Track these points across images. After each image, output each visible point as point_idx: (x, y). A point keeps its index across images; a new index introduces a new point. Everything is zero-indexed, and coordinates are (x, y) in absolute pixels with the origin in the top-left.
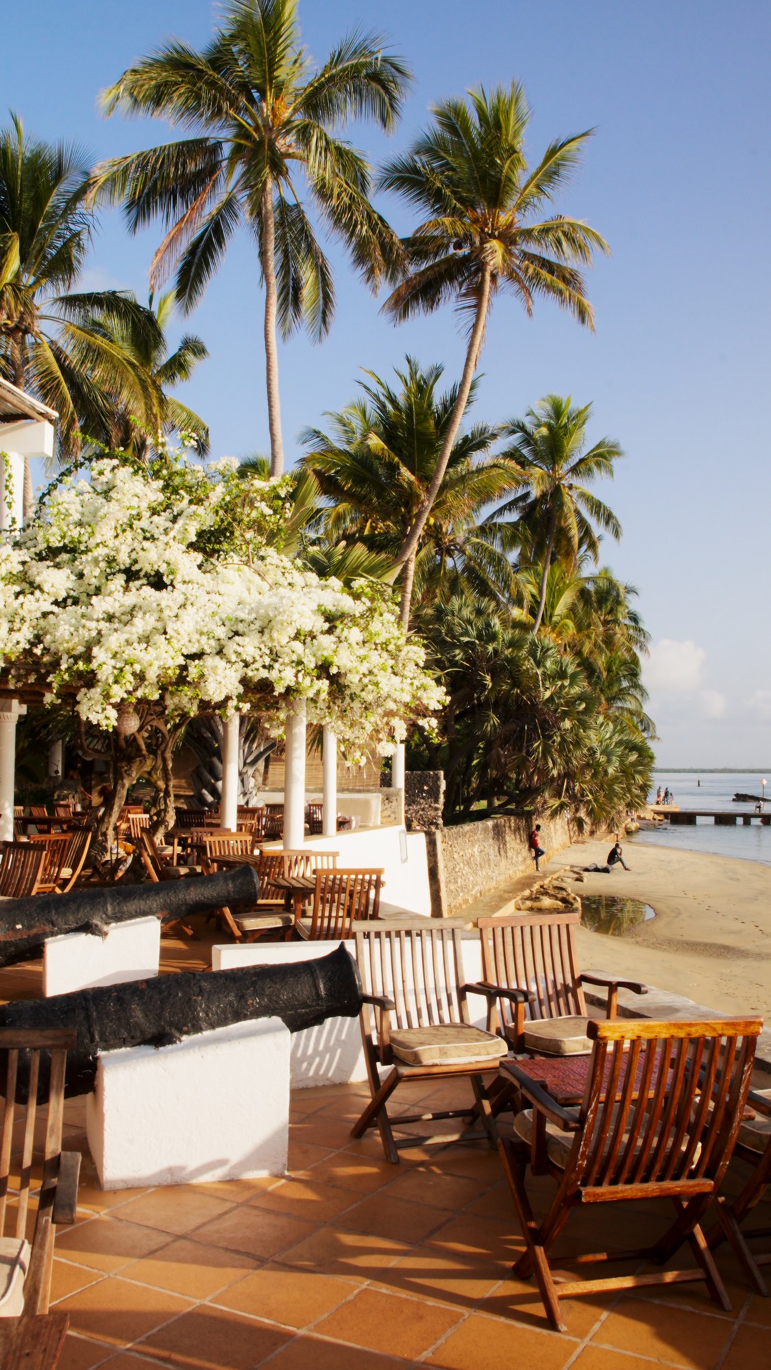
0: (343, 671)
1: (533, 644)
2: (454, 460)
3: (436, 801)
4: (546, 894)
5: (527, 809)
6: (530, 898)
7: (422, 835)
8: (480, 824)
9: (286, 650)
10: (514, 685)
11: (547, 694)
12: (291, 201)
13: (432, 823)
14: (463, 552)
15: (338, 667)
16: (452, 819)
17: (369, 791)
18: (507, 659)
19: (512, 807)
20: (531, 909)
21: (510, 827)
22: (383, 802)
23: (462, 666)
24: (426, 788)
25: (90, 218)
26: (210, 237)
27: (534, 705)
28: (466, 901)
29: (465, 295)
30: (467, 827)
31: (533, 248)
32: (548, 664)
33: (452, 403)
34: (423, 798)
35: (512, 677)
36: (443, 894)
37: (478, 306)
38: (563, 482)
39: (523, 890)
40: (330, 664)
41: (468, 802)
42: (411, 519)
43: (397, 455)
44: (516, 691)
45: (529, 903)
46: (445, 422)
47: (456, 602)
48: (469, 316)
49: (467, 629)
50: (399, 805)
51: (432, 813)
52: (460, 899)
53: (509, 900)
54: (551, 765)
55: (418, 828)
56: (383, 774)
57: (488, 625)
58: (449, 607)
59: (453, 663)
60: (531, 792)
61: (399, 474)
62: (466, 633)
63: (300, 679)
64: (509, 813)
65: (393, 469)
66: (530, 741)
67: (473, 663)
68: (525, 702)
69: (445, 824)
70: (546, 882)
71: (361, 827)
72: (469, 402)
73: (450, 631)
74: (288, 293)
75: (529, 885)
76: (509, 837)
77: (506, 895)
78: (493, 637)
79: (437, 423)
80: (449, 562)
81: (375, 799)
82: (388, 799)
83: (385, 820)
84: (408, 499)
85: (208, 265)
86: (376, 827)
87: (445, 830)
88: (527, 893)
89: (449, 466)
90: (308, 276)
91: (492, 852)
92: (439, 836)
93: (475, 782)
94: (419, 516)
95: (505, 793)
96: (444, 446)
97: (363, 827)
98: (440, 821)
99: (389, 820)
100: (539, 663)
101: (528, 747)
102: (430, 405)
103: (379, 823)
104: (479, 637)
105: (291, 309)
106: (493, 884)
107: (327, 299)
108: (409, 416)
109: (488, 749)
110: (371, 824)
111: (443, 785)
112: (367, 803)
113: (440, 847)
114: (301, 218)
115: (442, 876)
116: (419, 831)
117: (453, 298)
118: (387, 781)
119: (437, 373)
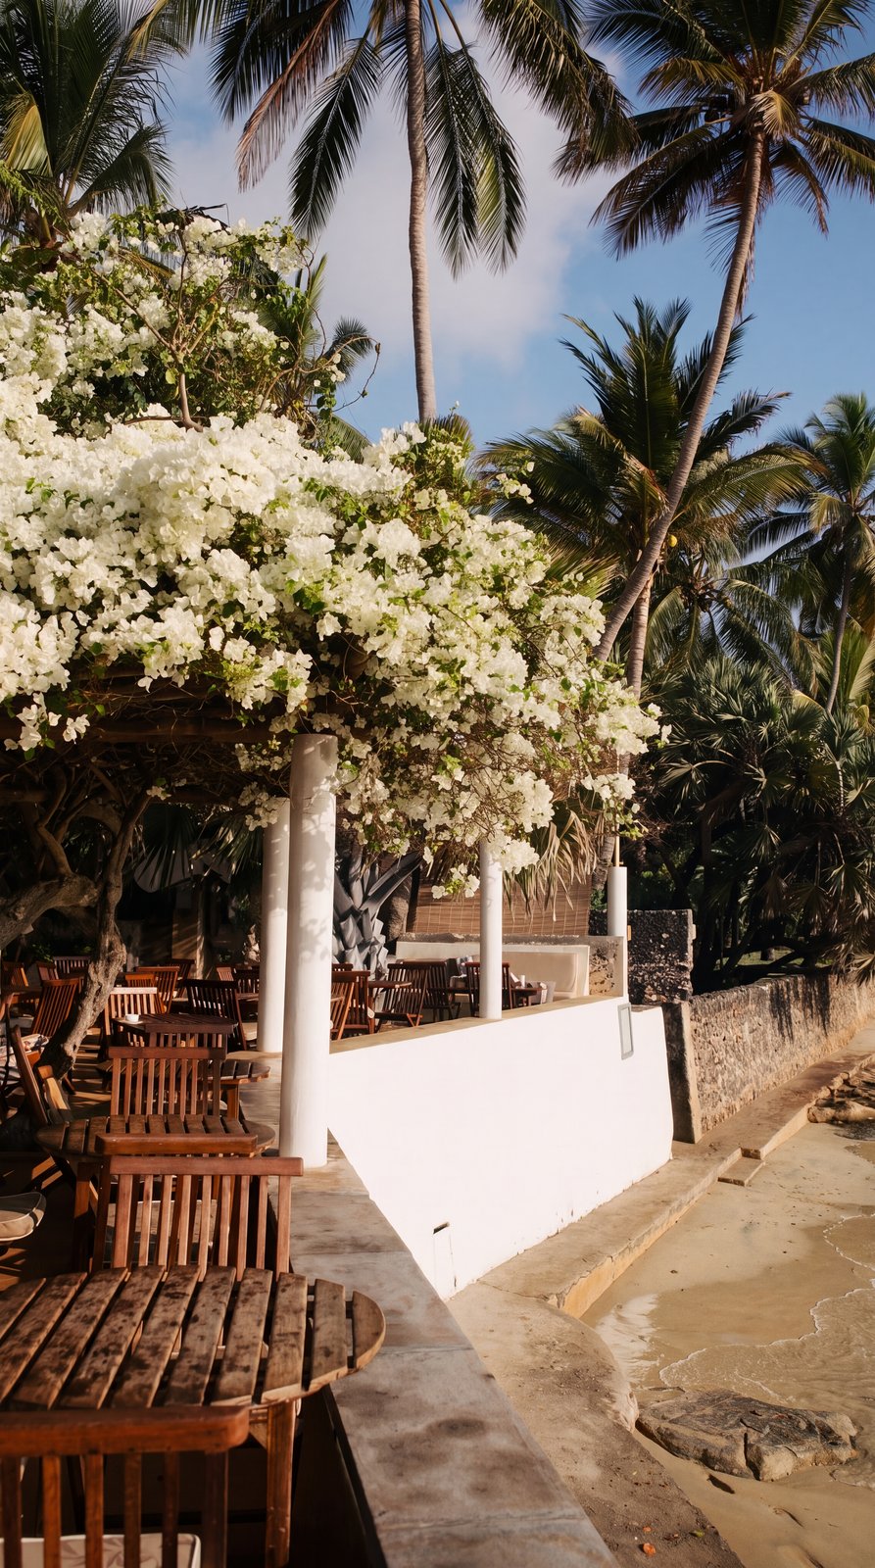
0: (357, 629)
1: (829, 724)
2: (707, 448)
3: (683, 958)
4: (853, 1095)
5: (820, 965)
6: (829, 1103)
7: (659, 1010)
8: (751, 990)
9: (200, 571)
10: (798, 784)
11: (853, 796)
12: (453, 45)
13: (674, 989)
14: (722, 602)
15: (343, 620)
16: (708, 981)
17: (571, 942)
18: (789, 745)
19: (799, 961)
20: (832, 1121)
21: (796, 994)
22: (593, 962)
23: (722, 756)
24: (665, 936)
25: (153, 85)
26: (337, 118)
27: (830, 814)
28: (730, 1109)
29: (721, 202)
30: (732, 995)
31: (827, 114)
32: (852, 751)
33: (705, 363)
34: (662, 951)
35: (798, 773)
36: (694, 1102)
37: (742, 218)
38: (863, 513)
39: (818, 1088)
40: (317, 609)
41: (735, 954)
42: (643, 539)
43: (617, 438)
44: (805, 792)
45: (829, 1112)
46: (692, 395)
47: (712, 668)
48: (727, 236)
49: (728, 703)
50: (619, 964)
51: (673, 975)
52: (721, 1108)
53: (800, 1105)
54: (859, 900)
55: (654, 998)
56: (593, 914)
57: (760, 698)
58: (702, 677)
59: (709, 753)
60: (827, 941)
61: (624, 466)
62: (727, 709)
63: (215, 643)
64: (792, 971)
65: (614, 461)
66: (828, 864)
67: (738, 753)
68: (818, 809)
69: (697, 991)
70: (852, 1073)
71: (556, 999)
72: (728, 360)
73: (704, 708)
74: (456, 202)
75: (826, 1080)
76: (796, 1012)
77: (795, 1099)
78: (768, 713)
79: (681, 394)
80: (704, 618)
81: (580, 955)
82: (600, 954)
83: (595, 987)
84: (638, 508)
85: (337, 162)
86: (581, 1001)
87: (698, 1000)
88: (824, 1093)
89: (698, 458)
90: (482, 166)
91: (769, 1032)
92: (686, 1011)
93: (743, 927)
94: (654, 532)
95: (787, 943)
96: (690, 430)
97: (560, 1000)
98: (688, 987)
99: (603, 988)
100: (838, 751)
101: (822, 874)
102: (670, 365)
103: (586, 993)
104: (748, 713)
105: (462, 228)
106: (770, 1078)
107: (513, 201)
108: (638, 380)
109: (760, 880)
110: (573, 995)
111: (692, 932)
112: (566, 962)
113: (688, 1026)
114: (470, 71)
115: (692, 1073)
116: (655, 1004)
117: (704, 209)
118: (599, 924)
119: (679, 315)
